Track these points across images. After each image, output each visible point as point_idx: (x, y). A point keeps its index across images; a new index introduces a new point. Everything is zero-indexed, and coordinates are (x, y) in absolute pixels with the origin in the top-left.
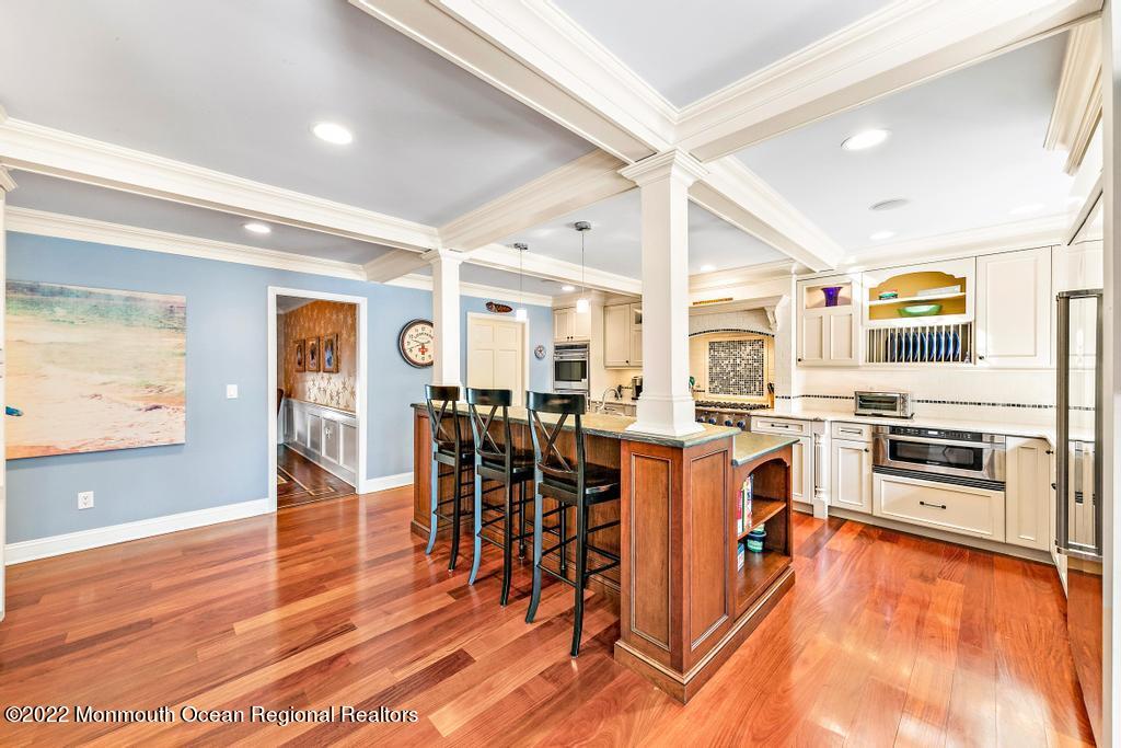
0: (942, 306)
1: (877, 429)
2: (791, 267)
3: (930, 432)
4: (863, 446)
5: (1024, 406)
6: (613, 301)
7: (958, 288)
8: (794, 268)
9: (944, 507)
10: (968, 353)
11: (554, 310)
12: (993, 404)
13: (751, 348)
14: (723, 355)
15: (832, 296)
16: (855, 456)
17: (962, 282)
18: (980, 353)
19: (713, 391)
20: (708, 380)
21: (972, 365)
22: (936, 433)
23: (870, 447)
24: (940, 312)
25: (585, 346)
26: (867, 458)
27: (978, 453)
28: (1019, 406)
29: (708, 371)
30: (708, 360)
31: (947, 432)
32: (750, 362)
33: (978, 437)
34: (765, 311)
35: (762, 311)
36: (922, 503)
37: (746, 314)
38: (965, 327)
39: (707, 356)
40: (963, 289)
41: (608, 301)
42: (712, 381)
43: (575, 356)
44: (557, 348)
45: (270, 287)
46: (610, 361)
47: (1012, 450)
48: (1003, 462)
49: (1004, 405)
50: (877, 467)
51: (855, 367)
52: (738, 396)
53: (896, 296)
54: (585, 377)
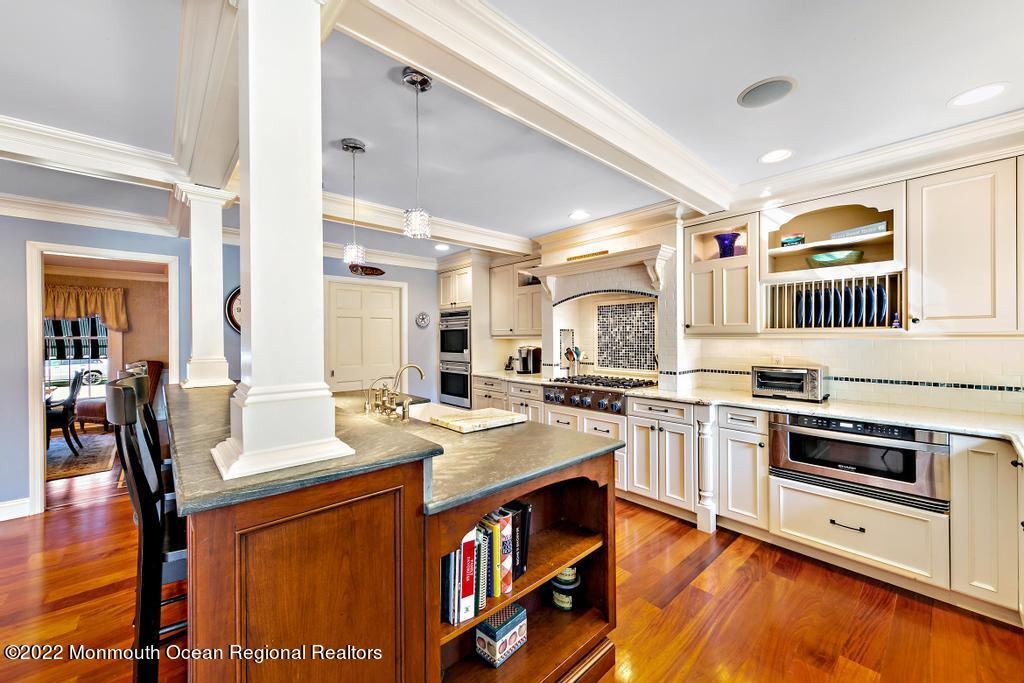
0: (862, 252)
1: (776, 418)
2: (676, 209)
3: (842, 425)
4: (757, 439)
5: (978, 387)
6: (497, 262)
7: (882, 226)
8: (679, 212)
9: (862, 530)
10: (897, 314)
11: (440, 273)
12: (936, 385)
13: (640, 312)
14: (611, 320)
15: (727, 246)
16: (749, 452)
17: (888, 217)
18: (913, 313)
19: (602, 364)
20: (596, 350)
21: (902, 330)
22: (850, 426)
23: (765, 440)
24: (860, 260)
25: (465, 313)
26: (763, 455)
27: (909, 457)
28: (971, 387)
29: (596, 339)
30: (596, 327)
31: (866, 425)
32: (641, 329)
33: (908, 433)
34: (645, 266)
35: (641, 266)
36: (833, 522)
37: (626, 271)
38: (894, 279)
39: (596, 323)
40: (890, 227)
41: (492, 261)
42: (601, 353)
43: (456, 324)
44: (443, 315)
45: (28, 242)
46: (496, 330)
47: (960, 455)
48: (946, 472)
49: (949, 385)
50: (776, 468)
51: (753, 335)
52: (628, 371)
53: (802, 241)
54: (466, 348)
